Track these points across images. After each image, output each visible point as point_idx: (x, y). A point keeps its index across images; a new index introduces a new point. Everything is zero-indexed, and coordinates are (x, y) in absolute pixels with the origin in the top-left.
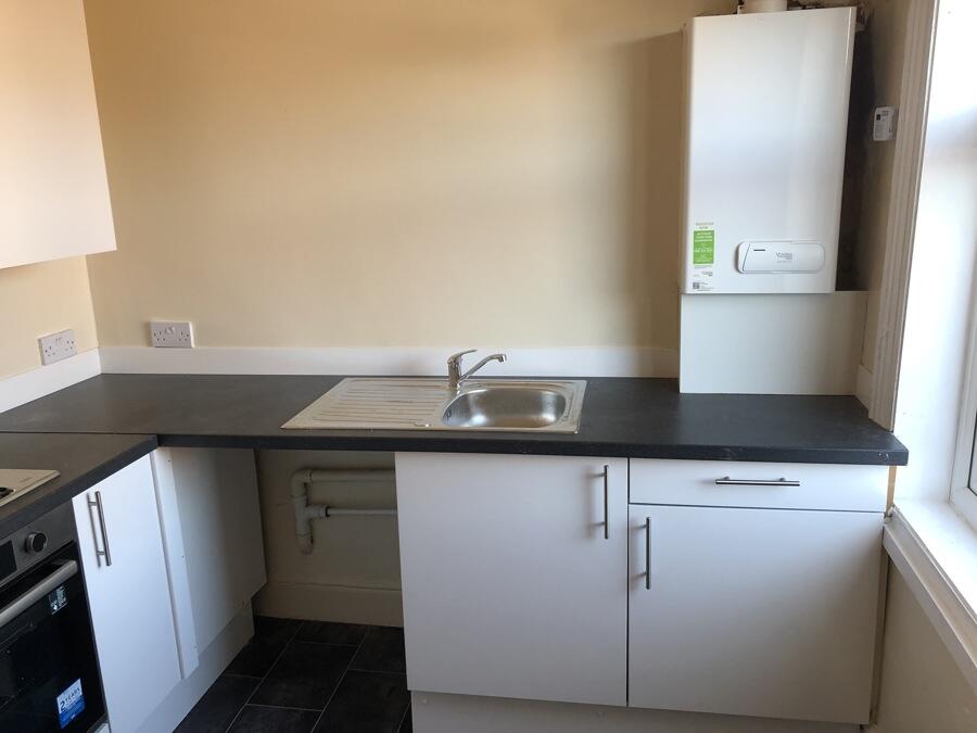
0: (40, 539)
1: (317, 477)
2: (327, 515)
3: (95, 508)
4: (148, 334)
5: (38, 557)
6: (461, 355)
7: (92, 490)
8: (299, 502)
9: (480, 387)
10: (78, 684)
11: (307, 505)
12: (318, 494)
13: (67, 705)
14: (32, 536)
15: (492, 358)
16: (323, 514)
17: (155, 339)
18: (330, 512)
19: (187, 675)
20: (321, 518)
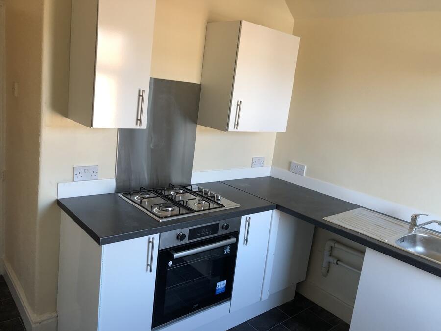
0: (228, 226)
1: (337, 245)
2: (337, 264)
3: (248, 223)
4: (290, 166)
5: (226, 232)
6: (419, 215)
7: (249, 216)
8: (327, 253)
9: (426, 233)
10: (225, 282)
11: (330, 256)
12: (336, 253)
13: (219, 287)
14: (226, 224)
15: (435, 221)
16: (335, 262)
17: (291, 169)
18: (338, 262)
19: (262, 300)
20: (334, 264)
